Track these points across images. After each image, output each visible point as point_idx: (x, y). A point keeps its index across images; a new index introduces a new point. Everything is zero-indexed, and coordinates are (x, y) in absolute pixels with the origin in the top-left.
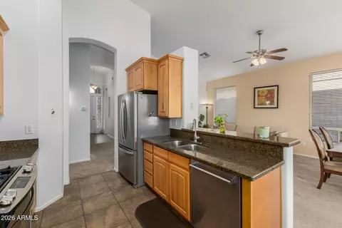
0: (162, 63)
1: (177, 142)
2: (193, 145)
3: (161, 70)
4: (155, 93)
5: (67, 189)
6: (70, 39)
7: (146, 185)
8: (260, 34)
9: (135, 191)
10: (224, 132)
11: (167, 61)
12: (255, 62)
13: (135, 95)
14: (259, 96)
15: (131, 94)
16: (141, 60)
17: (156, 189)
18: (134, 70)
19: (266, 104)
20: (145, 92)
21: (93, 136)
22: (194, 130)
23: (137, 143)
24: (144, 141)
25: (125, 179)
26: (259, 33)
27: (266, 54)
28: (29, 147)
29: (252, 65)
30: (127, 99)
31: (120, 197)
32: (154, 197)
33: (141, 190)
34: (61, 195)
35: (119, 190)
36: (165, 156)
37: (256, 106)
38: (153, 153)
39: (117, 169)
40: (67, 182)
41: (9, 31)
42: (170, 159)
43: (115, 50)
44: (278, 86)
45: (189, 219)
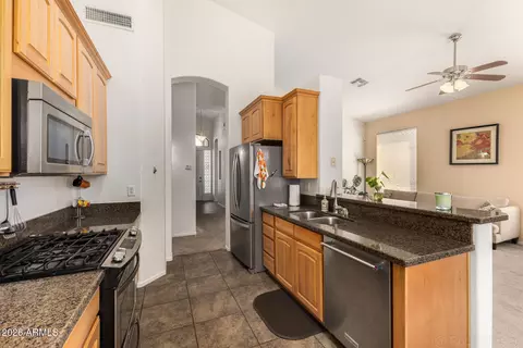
0: (288, 102)
1: (309, 213)
2: (331, 219)
3: (287, 111)
4: (279, 143)
5: (170, 267)
6: (173, 79)
7: (267, 271)
8: (455, 40)
9: (251, 277)
10: (380, 200)
11: (295, 99)
12: (447, 88)
13: (251, 148)
14: (459, 143)
15: (246, 146)
16: (260, 99)
17: (278, 276)
18: (250, 114)
19: (480, 157)
20: (265, 143)
21: (200, 204)
22: (333, 196)
23: (254, 212)
24: (263, 210)
25: (239, 260)
26: (454, 38)
27: (466, 73)
28: (131, 211)
29: (442, 93)
30: (241, 153)
31: (230, 281)
32: (276, 288)
33: (259, 277)
34: (164, 272)
35: (230, 274)
36: (291, 231)
37: (454, 161)
38: (274, 227)
39: (228, 248)
40: (170, 258)
41: (112, 79)
42: (296, 235)
43: (227, 88)
44: (497, 125)
45: (321, 319)
